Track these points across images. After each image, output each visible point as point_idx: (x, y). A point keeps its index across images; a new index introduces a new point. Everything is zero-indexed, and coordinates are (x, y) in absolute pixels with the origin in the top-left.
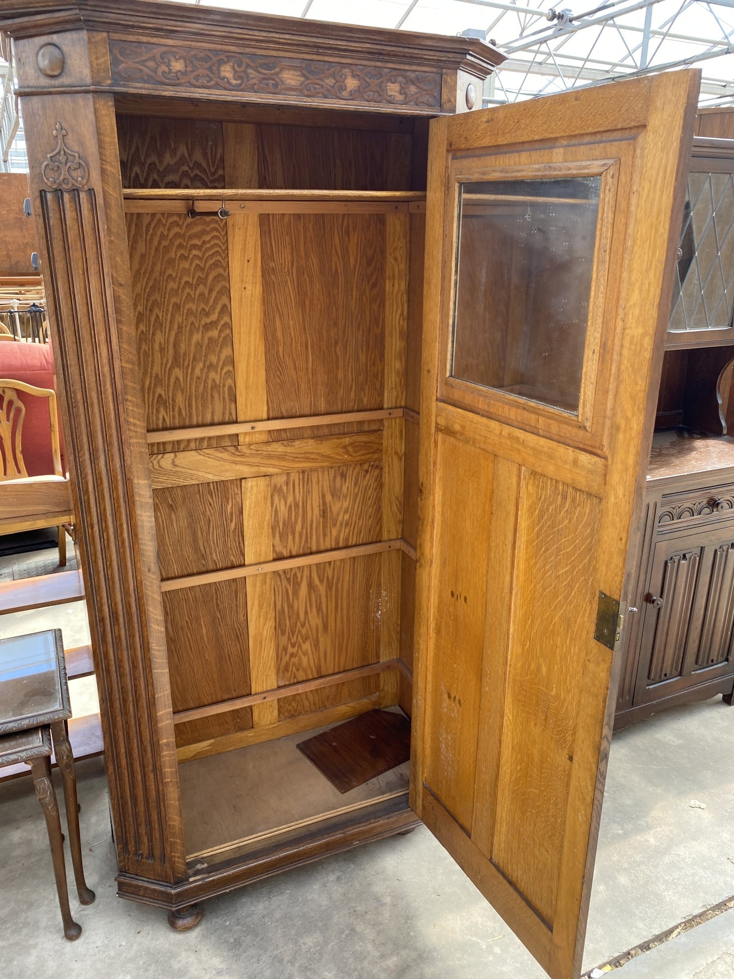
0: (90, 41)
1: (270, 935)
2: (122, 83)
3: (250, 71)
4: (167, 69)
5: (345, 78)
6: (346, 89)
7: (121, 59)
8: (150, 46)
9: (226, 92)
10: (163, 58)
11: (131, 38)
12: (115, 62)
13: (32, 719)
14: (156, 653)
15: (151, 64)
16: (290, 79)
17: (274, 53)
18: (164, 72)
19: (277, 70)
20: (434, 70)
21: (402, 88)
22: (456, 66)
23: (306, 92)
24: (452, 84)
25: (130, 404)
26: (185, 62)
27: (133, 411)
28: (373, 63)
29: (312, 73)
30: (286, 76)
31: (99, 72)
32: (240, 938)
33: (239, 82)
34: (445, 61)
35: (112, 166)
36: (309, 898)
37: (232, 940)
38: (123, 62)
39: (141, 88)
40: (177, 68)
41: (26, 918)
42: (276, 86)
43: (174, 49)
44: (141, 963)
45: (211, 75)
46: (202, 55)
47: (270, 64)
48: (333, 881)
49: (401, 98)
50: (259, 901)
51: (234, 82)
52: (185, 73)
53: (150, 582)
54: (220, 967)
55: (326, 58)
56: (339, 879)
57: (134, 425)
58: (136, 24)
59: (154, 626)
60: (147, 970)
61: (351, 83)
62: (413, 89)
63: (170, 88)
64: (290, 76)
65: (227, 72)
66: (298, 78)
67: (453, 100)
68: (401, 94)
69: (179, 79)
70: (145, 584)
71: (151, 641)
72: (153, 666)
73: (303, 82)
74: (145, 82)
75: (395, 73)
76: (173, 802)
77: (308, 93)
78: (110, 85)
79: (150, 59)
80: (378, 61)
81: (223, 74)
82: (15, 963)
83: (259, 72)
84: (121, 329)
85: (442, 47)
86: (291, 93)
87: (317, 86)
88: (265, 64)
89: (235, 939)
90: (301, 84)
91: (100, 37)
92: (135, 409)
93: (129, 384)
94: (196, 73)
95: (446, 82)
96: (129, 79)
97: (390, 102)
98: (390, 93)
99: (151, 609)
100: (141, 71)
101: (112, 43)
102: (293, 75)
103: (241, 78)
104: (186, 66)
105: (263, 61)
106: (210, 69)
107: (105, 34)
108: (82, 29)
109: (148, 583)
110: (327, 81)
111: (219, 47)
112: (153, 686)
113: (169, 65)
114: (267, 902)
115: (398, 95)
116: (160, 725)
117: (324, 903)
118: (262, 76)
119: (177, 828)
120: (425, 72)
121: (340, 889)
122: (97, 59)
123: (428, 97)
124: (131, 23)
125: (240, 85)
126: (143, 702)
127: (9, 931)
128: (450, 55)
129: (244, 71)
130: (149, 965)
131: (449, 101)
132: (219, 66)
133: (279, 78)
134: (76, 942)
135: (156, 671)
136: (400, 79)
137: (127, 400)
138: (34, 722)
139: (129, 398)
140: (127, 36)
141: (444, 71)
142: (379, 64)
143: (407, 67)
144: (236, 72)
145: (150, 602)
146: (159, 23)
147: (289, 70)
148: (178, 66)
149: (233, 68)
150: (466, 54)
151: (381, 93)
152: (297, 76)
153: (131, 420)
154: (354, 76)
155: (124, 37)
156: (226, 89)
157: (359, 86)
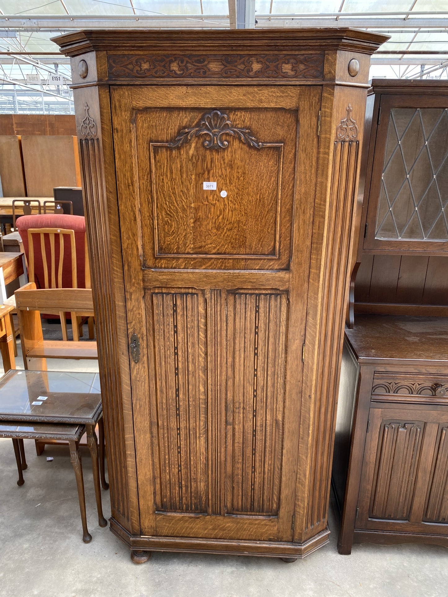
0: (97, 57)
1: (178, 588)
2: (114, 79)
3: (188, 65)
4: (139, 69)
5: (252, 64)
6: (252, 71)
7: (114, 65)
8: (130, 56)
9: (173, 79)
10: (137, 62)
11: (119, 53)
12: (110, 67)
13: (76, 419)
14: (126, 401)
15: (130, 66)
16: (214, 67)
17: (204, 53)
18: (137, 71)
19: (206, 63)
20: (318, 52)
21: (293, 67)
22: (336, 48)
23: (224, 75)
24: (333, 61)
25: (115, 259)
26: (150, 63)
27: (116, 263)
28: (271, 52)
29: (228, 62)
30: (212, 66)
31: (101, 73)
32: (162, 581)
33: (182, 72)
34: (326, 45)
35: (107, 125)
36: (210, 576)
37: (157, 581)
38: (115, 67)
39: (124, 81)
40: (145, 68)
41: (73, 521)
42: (205, 73)
43: (143, 57)
44: (109, 571)
45: (165, 70)
46: (160, 58)
47: (201, 60)
48: (228, 572)
49: (293, 73)
50: (182, 565)
51: (178, 72)
52: (148, 70)
53: (123, 360)
54: (144, 593)
55: (239, 53)
56: (232, 572)
57: (117, 271)
58: (120, 45)
59: (125, 386)
60: (109, 576)
61: (256, 67)
62: (302, 67)
63: (141, 79)
64: (215, 66)
65: (175, 67)
66: (219, 66)
67: (333, 72)
68: (292, 70)
69: (146, 74)
70: (121, 361)
71: (123, 394)
72: (123, 408)
73: (223, 69)
74: (127, 77)
75: (288, 57)
76: (133, 488)
77: (226, 75)
78: (108, 80)
79: (130, 64)
80: (275, 50)
81: (172, 68)
82: (57, 543)
83: (194, 65)
84: (111, 217)
85: (322, 36)
86: (215, 76)
87: (232, 71)
88: (198, 60)
89: (159, 581)
90: (222, 70)
91: (102, 54)
92: (118, 263)
93: (115, 248)
94: (156, 69)
95: (328, 59)
96: (118, 76)
97: (284, 77)
98: (284, 71)
100: (125, 71)
101: (109, 57)
102: (216, 65)
103: (183, 70)
104: (150, 66)
105: (196, 58)
106: (164, 66)
107: (105, 52)
108: (93, 51)
110: (239, 67)
111: (170, 52)
113: (140, 66)
114: (186, 568)
115: (290, 71)
116: (126, 442)
117: (216, 583)
118: (196, 67)
119: (135, 504)
120: (311, 54)
121: (229, 580)
122: (101, 67)
123: (313, 71)
124: (117, 45)
125: (182, 74)
127: (63, 525)
128: (329, 41)
129: (185, 66)
130: (112, 574)
131: (330, 72)
132: (170, 64)
133: (207, 68)
134: (87, 545)
136: (292, 61)
137: (113, 257)
138: (77, 421)
139: (115, 256)
140: (116, 52)
141: (326, 52)
142: (276, 52)
143: (297, 53)
144: (180, 66)
145: (123, 372)
146: (132, 43)
147: (214, 62)
148: (145, 66)
149: (178, 64)
150: (342, 39)
151: (278, 71)
152: (219, 65)
153: (115, 268)
154: (258, 62)
155: (115, 53)
156: (173, 77)
157: (262, 68)
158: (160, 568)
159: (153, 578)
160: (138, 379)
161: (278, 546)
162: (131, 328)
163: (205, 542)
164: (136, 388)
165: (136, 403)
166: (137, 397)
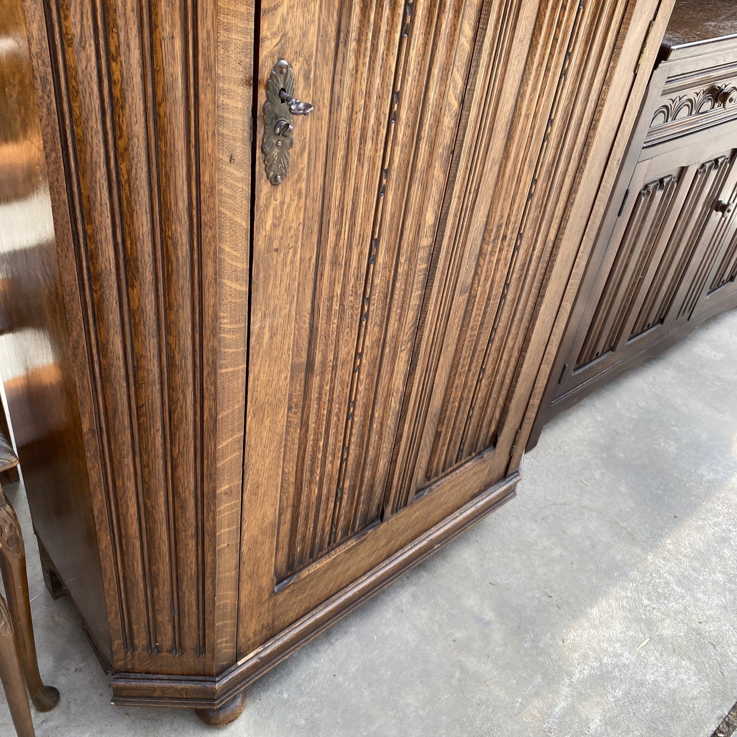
36: (386, 633)
53: (231, 187)
56: (414, 596)
70: (220, 193)
72: (219, 362)
99: (227, 249)
109: (225, 190)
112: (215, 399)
114: (330, 651)
116: (220, 464)
117: (410, 638)
121: (422, 612)
126: (188, 428)
135: (224, 371)
145: (227, 233)
158: (281, 693)
159: (288, 725)
160: (276, 245)
161: (487, 499)
162: (274, 35)
163: (373, 578)
164: (267, 278)
165: (262, 328)
166: (267, 306)
